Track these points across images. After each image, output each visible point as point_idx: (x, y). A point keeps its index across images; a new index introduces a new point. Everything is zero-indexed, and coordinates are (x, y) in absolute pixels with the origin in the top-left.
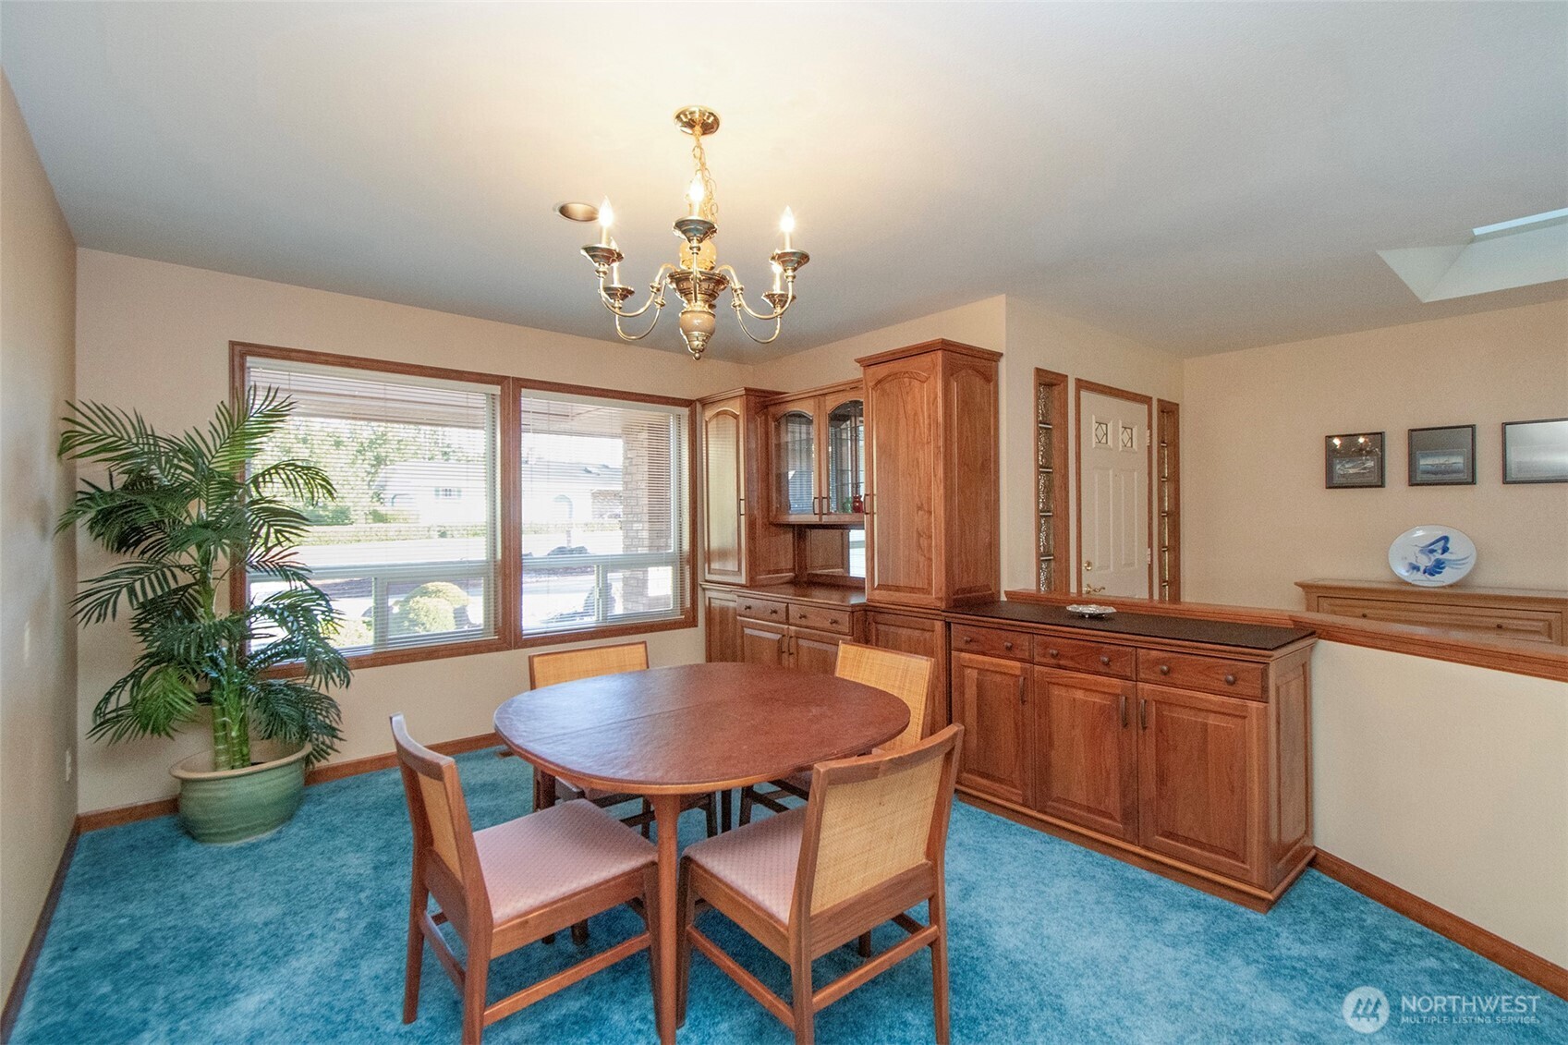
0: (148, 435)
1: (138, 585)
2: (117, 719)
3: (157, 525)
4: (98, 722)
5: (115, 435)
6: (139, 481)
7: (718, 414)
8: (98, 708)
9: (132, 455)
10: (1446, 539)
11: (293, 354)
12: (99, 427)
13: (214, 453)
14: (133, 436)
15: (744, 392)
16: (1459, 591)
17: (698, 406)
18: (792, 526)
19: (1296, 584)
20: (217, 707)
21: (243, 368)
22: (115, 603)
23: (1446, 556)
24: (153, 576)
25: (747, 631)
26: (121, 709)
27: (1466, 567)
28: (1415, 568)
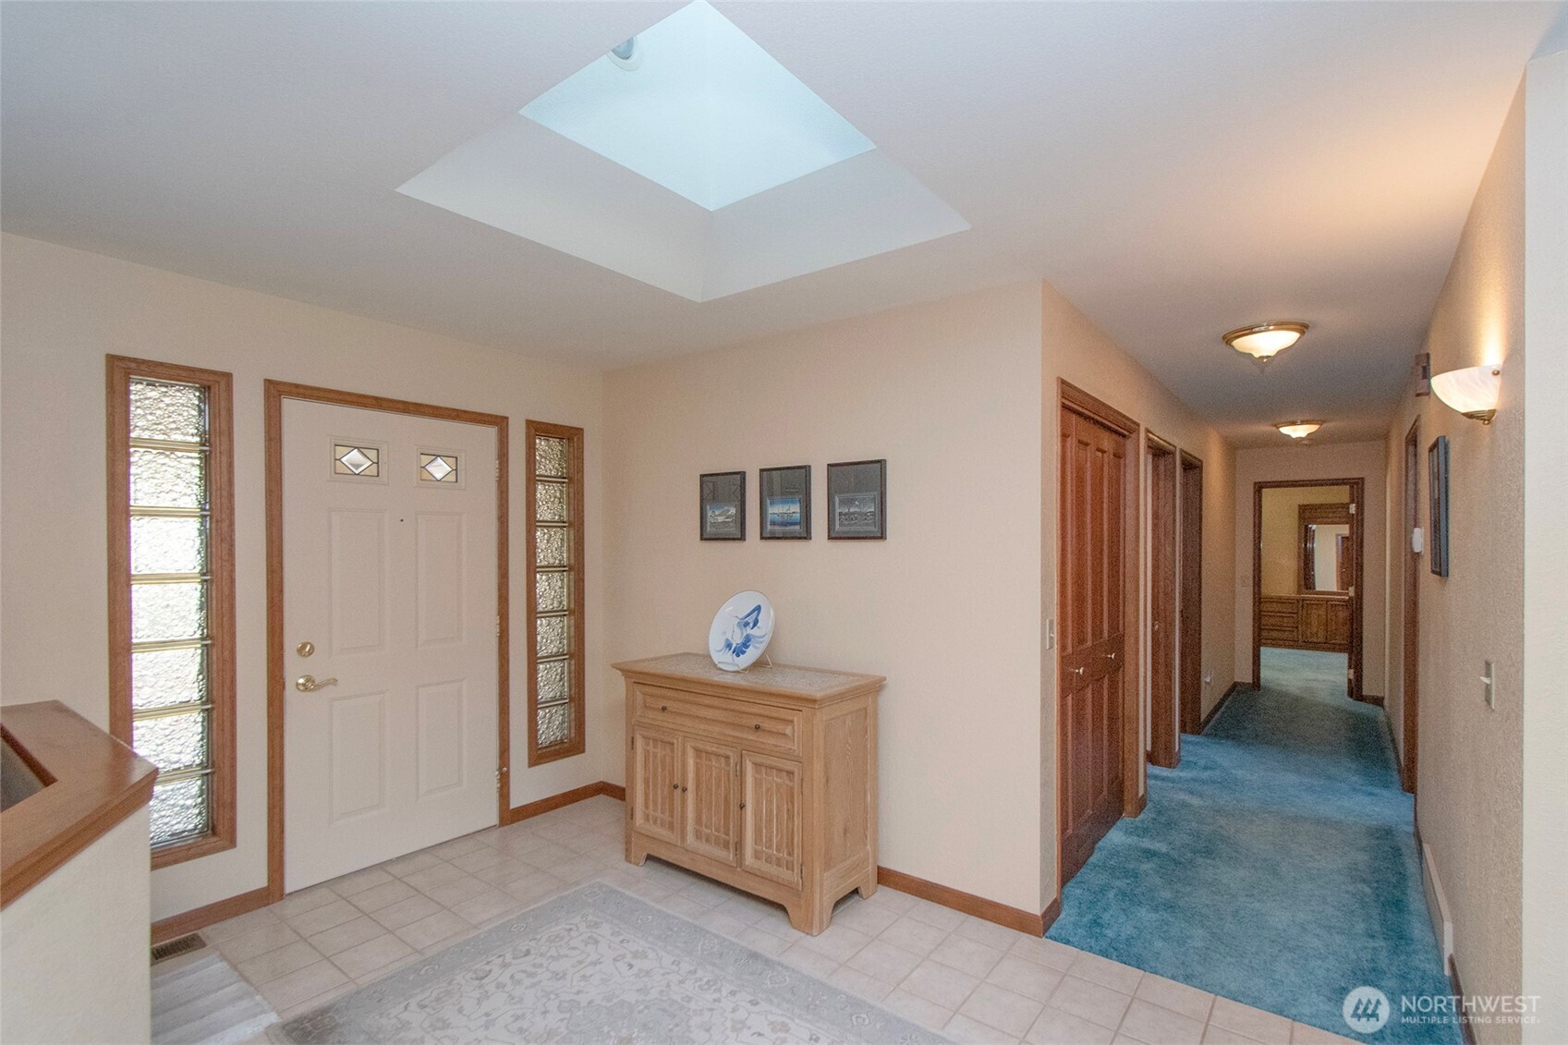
10: (758, 609)
23: (754, 631)
27: (762, 647)
28: (729, 646)
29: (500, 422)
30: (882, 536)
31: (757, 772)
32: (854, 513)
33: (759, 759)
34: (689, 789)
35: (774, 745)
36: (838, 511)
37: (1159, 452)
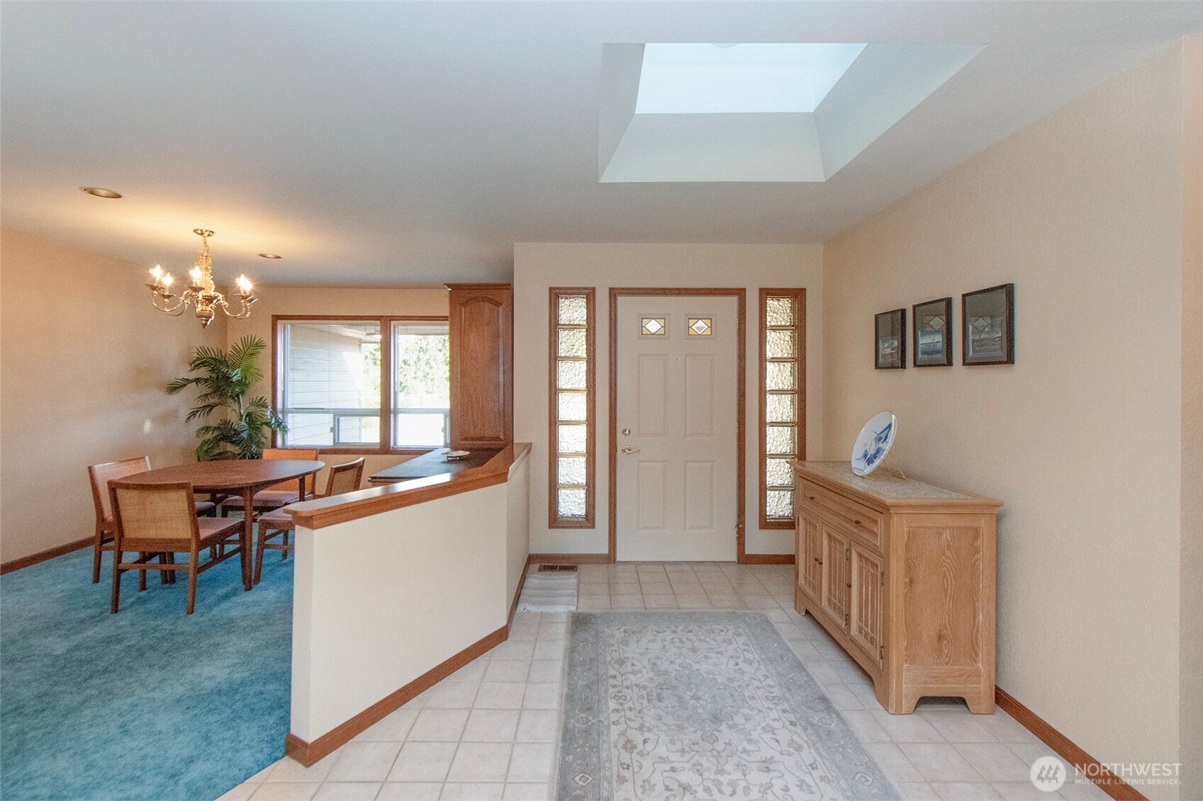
10: (890, 426)
23: (884, 445)
27: (884, 459)
28: (865, 456)
29: (740, 293)
30: (1010, 360)
31: (861, 561)
32: (985, 339)
33: (861, 550)
34: (824, 562)
35: (867, 540)
36: (971, 338)
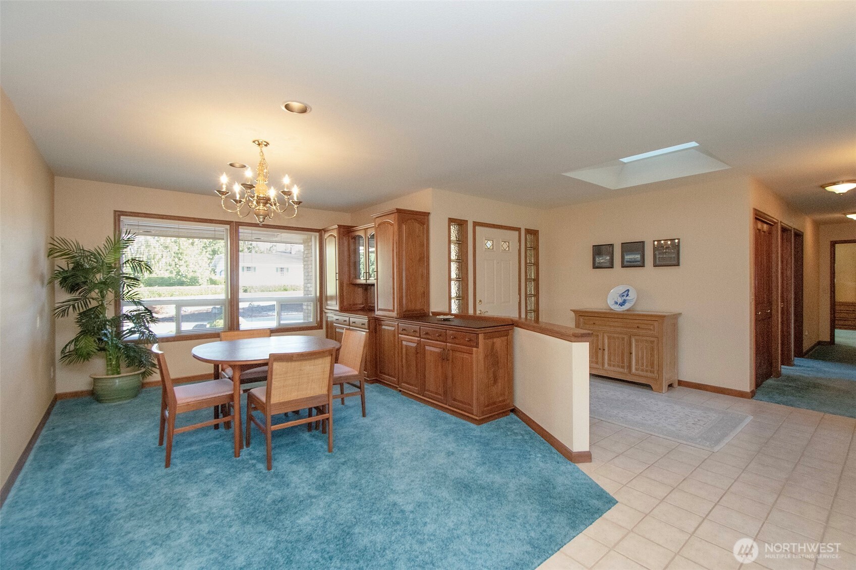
0: (81, 249)
1: (76, 305)
2: (69, 356)
3: (85, 283)
4: (63, 356)
5: (68, 249)
6: (78, 266)
7: (329, 236)
8: (63, 350)
9: (74, 257)
10: (628, 290)
11: (140, 215)
12: (62, 246)
13: (106, 255)
14: (75, 249)
15: (337, 227)
16: (629, 312)
17: (323, 232)
18: (362, 285)
19: (571, 310)
20: (108, 353)
21: (119, 220)
22: (68, 311)
23: (628, 298)
24: (82, 302)
25: (337, 330)
26: (71, 352)
27: (633, 303)
28: (616, 303)
29: (519, 230)
30: (678, 265)
31: (637, 342)
32: (666, 257)
33: (637, 338)
34: (606, 350)
35: (645, 333)
36: (657, 257)
37: (784, 230)
